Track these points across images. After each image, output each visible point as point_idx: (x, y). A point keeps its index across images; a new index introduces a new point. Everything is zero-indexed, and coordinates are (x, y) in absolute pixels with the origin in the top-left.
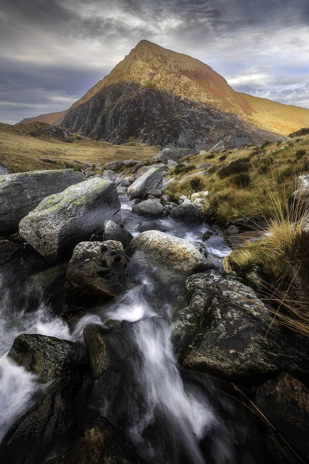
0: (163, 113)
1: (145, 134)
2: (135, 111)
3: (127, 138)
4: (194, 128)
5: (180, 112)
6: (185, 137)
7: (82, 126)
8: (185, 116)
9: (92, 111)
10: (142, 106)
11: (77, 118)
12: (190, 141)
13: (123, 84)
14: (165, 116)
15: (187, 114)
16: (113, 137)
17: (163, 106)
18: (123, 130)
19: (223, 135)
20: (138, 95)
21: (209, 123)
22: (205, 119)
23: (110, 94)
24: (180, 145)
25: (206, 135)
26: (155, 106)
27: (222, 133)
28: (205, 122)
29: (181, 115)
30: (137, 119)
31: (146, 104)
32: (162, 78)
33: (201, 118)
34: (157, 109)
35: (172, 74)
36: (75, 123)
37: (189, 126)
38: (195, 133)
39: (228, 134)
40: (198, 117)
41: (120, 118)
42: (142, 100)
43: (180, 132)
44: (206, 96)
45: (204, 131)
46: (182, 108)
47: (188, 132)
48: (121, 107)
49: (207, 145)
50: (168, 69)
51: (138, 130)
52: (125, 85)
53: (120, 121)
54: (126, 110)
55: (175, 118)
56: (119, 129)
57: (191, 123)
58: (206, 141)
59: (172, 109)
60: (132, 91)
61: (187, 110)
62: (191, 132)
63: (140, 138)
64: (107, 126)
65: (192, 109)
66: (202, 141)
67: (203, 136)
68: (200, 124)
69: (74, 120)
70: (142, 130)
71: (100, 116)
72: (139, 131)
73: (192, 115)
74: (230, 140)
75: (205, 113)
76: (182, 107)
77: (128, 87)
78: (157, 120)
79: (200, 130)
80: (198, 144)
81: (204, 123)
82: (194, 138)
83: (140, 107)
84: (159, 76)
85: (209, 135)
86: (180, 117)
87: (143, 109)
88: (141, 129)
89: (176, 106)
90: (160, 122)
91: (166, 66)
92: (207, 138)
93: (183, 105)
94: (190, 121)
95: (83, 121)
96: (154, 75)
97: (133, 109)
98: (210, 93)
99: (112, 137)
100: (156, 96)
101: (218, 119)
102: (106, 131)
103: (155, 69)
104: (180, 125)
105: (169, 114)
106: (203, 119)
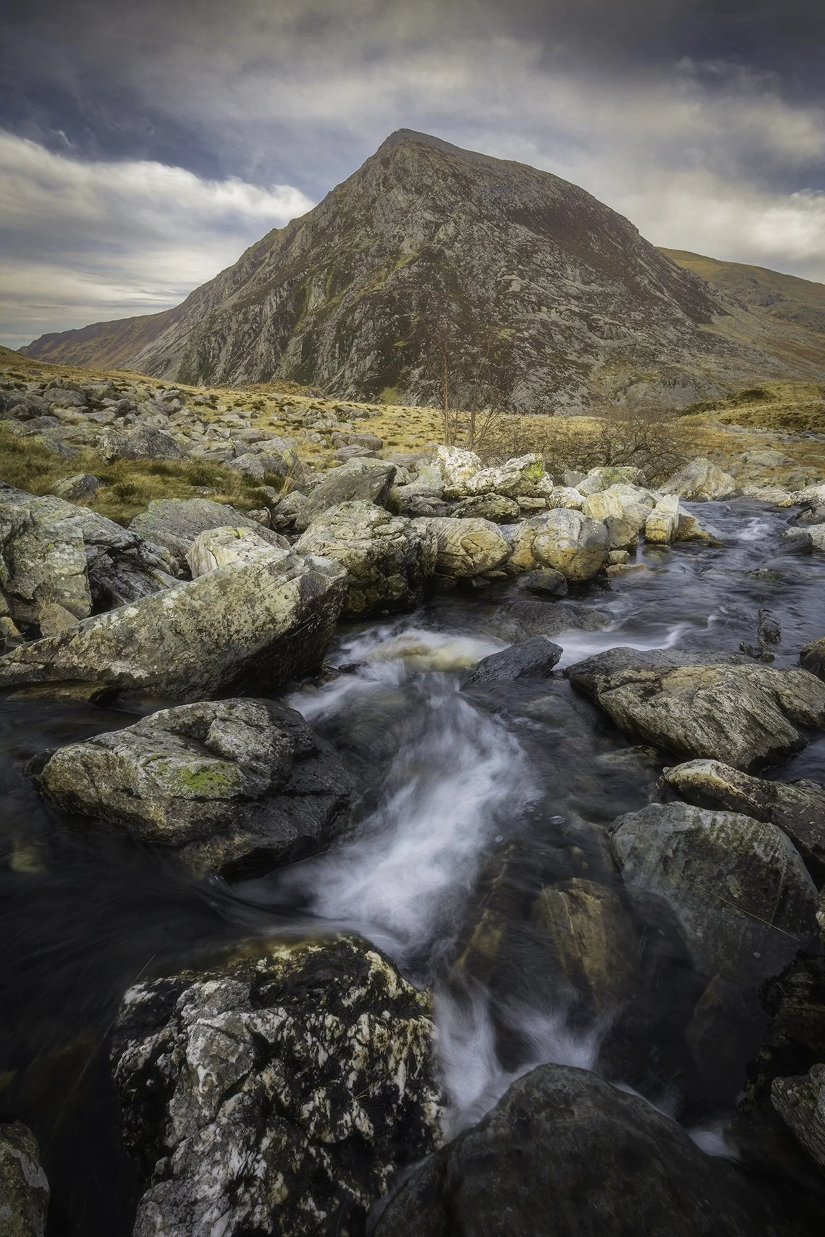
0: (467, 327)
1: (424, 382)
2: (394, 322)
3: (377, 393)
4: (548, 365)
5: (511, 323)
6: (528, 388)
7: (246, 362)
8: (525, 333)
9: (275, 322)
10: (412, 311)
11: (230, 340)
12: (541, 398)
13: (355, 250)
14: (472, 337)
15: (530, 329)
16: (338, 389)
17: (466, 309)
18: (364, 372)
19: (627, 381)
20: (400, 281)
21: (588, 349)
22: (577, 339)
23: (322, 277)
24: (515, 408)
25: (582, 381)
26: (445, 310)
27: (624, 376)
28: (577, 347)
29: (514, 331)
30: (400, 344)
31: (422, 306)
32: (458, 233)
33: (566, 338)
34: (450, 317)
35: (485, 222)
36: (224, 351)
37: (536, 358)
38: (553, 378)
39: (639, 380)
40: (560, 337)
41: (356, 341)
42: (410, 295)
43: (514, 375)
44: (578, 278)
45: (576, 372)
46: (516, 313)
47: (534, 375)
48: (357, 315)
49: (584, 406)
50: (474, 208)
51: (403, 371)
52: (360, 253)
53: (354, 349)
54: (371, 323)
55: (500, 341)
56: (354, 371)
57: (542, 352)
58: (583, 396)
59: (489, 315)
60: (379, 269)
61: (531, 316)
62: (542, 376)
63: (412, 391)
64: (319, 361)
65: (543, 315)
66: (572, 397)
67: (573, 385)
68: (566, 354)
69: (222, 345)
70: (416, 372)
71: (296, 335)
72: (408, 373)
73: (542, 330)
74: (645, 395)
75: (577, 323)
76: (515, 310)
77: (369, 259)
78: (455, 348)
79: (567, 369)
80: (562, 405)
81: (575, 351)
82: (550, 391)
83: (406, 313)
84: (451, 229)
85: (590, 381)
86: (512, 336)
87: (414, 318)
88: (414, 369)
89: (500, 309)
90: (462, 351)
91: (469, 203)
92: (584, 390)
93: (518, 306)
94: (538, 345)
95: (248, 347)
96: (438, 226)
97: (390, 319)
98: (590, 269)
99: (335, 388)
100: (447, 284)
101: (612, 339)
102: (317, 375)
103: (438, 212)
104: (514, 359)
105: (483, 329)
106: (573, 339)
